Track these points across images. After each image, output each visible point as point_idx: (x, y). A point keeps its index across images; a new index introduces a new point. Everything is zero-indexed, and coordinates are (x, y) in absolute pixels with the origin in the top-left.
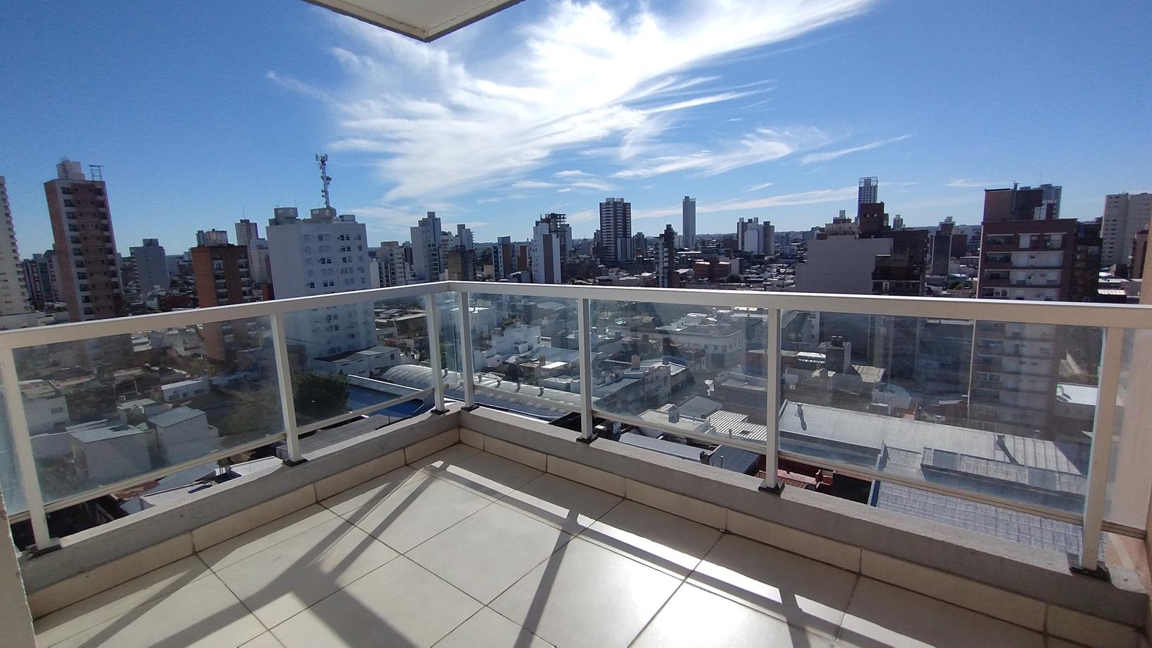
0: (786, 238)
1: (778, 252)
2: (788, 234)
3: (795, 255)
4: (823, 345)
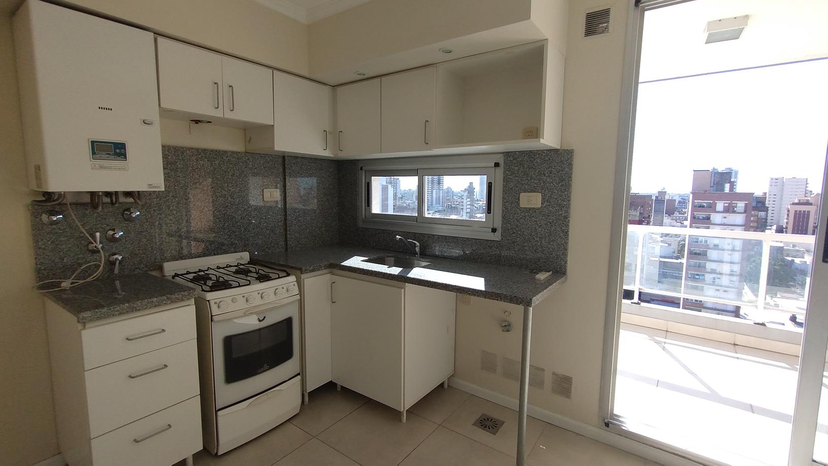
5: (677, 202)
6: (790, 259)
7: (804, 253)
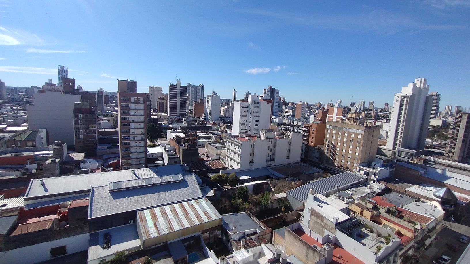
0: (15, 90)
1: (10, 98)
2: (16, 88)
3: (22, 100)
4: (50, 147)
5: (109, 97)
6: (160, 123)
7: (164, 120)
